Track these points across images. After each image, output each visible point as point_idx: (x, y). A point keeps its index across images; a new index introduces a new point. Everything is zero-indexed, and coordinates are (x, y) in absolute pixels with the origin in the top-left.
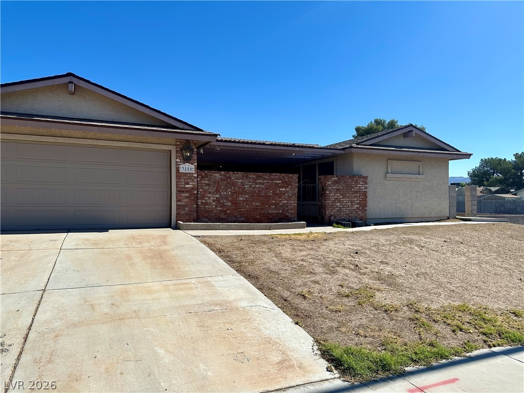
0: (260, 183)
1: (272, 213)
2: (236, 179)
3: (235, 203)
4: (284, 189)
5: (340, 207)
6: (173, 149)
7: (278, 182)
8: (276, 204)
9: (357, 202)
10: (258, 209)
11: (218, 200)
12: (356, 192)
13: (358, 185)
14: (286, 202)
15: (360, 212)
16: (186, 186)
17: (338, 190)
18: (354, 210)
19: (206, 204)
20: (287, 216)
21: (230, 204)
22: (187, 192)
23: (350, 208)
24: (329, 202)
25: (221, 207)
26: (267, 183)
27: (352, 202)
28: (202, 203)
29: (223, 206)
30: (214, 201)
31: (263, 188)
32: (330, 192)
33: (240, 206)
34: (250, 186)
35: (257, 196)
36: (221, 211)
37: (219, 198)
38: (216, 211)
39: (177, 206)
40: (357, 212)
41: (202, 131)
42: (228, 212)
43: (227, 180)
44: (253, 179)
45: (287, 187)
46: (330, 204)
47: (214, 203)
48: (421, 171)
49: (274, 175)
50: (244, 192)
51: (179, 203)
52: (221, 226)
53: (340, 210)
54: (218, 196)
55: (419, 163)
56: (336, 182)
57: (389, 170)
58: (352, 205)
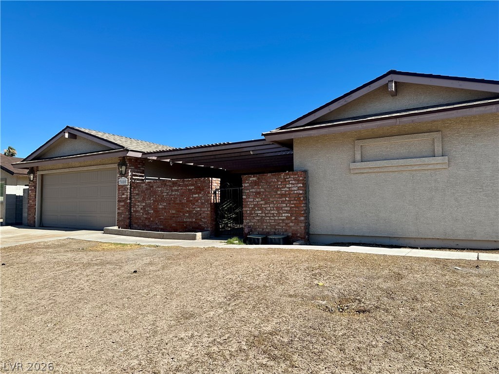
0: (177, 190)
1: (186, 222)
2: (157, 187)
3: (156, 210)
4: (197, 195)
5: (262, 217)
6: (117, 166)
7: (192, 188)
8: (190, 212)
9: (286, 209)
10: (174, 217)
11: (144, 208)
12: (284, 195)
13: (287, 186)
14: (199, 209)
15: (291, 224)
16: (123, 196)
17: (259, 193)
18: (283, 220)
19: (136, 211)
20: (200, 225)
21: (152, 212)
22: (123, 201)
23: (276, 218)
24: (247, 209)
25: (146, 214)
26: (182, 189)
27: (278, 209)
28: (134, 211)
29: (148, 213)
30: (141, 208)
31: (178, 195)
32: (248, 196)
33: (160, 214)
34: (167, 193)
35: (173, 203)
36: (146, 218)
37: (145, 206)
38: (142, 219)
39: (118, 213)
40: (287, 224)
42: (151, 219)
43: (150, 189)
44: (170, 186)
45: (200, 193)
46: (248, 212)
47: (141, 211)
48: (438, 149)
49: (187, 181)
50: (163, 200)
51: (119, 211)
53: (262, 220)
54: (144, 204)
55: (435, 134)
56: (256, 183)
57: (358, 157)
58: (279, 214)
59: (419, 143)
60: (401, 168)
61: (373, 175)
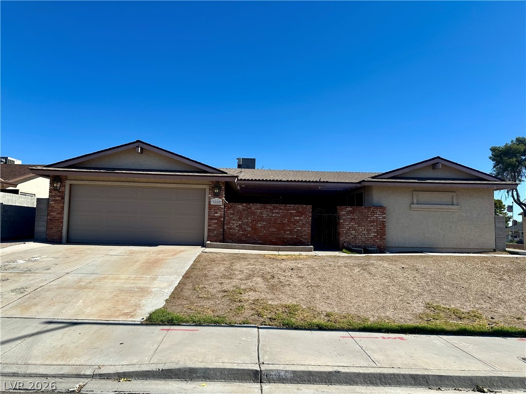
0: (276, 213)
1: (287, 238)
2: (256, 209)
3: (254, 229)
4: (298, 218)
5: (356, 235)
6: (207, 187)
7: (293, 212)
8: (291, 231)
9: (374, 230)
10: (274, 234)
11: (240, 226)
12: (373, 222)
13: (375, 215)
14: (300, 228)
15: (377, 241)
16: (215, 215)
17: (354, 219)
18: (371, 238)
19: (231, 228)
20: (301, 241)
21: (250, 229)
22: (216, 219)
23: (367, 236)
24: (343, 230)
25: (243, 231)
26: (283, 212)
27: (368, 230)
28: (227, 228)
29: (244, 230)
30: (237, 226)
31: (279, 217)
32: (345, 220)
33: (258, 231)
34: (268, 215)
35: (273, 223)
36: (243, 234)
37: (241, 224)
38: (238, 235)
39: (209, 229)
40: (374, 240)
41: (226, 173)
42: (249, 235)
43: (248, 210)
44: (271, 209)
45: (302, 216)
46: (345, 232)
47: (237, 228)
48: (455, 202)
49: (289, 206)
50: (262, 220)
51: (210, 228)
52: (237, 246)
53: (355, 238)
54: (241, 223)
55: (453, 194)
56: (351, 212)
57: (415, 201)
58: (368, 234)
59: (446, 197)
60: (438, 210)
61: (422, 212)
